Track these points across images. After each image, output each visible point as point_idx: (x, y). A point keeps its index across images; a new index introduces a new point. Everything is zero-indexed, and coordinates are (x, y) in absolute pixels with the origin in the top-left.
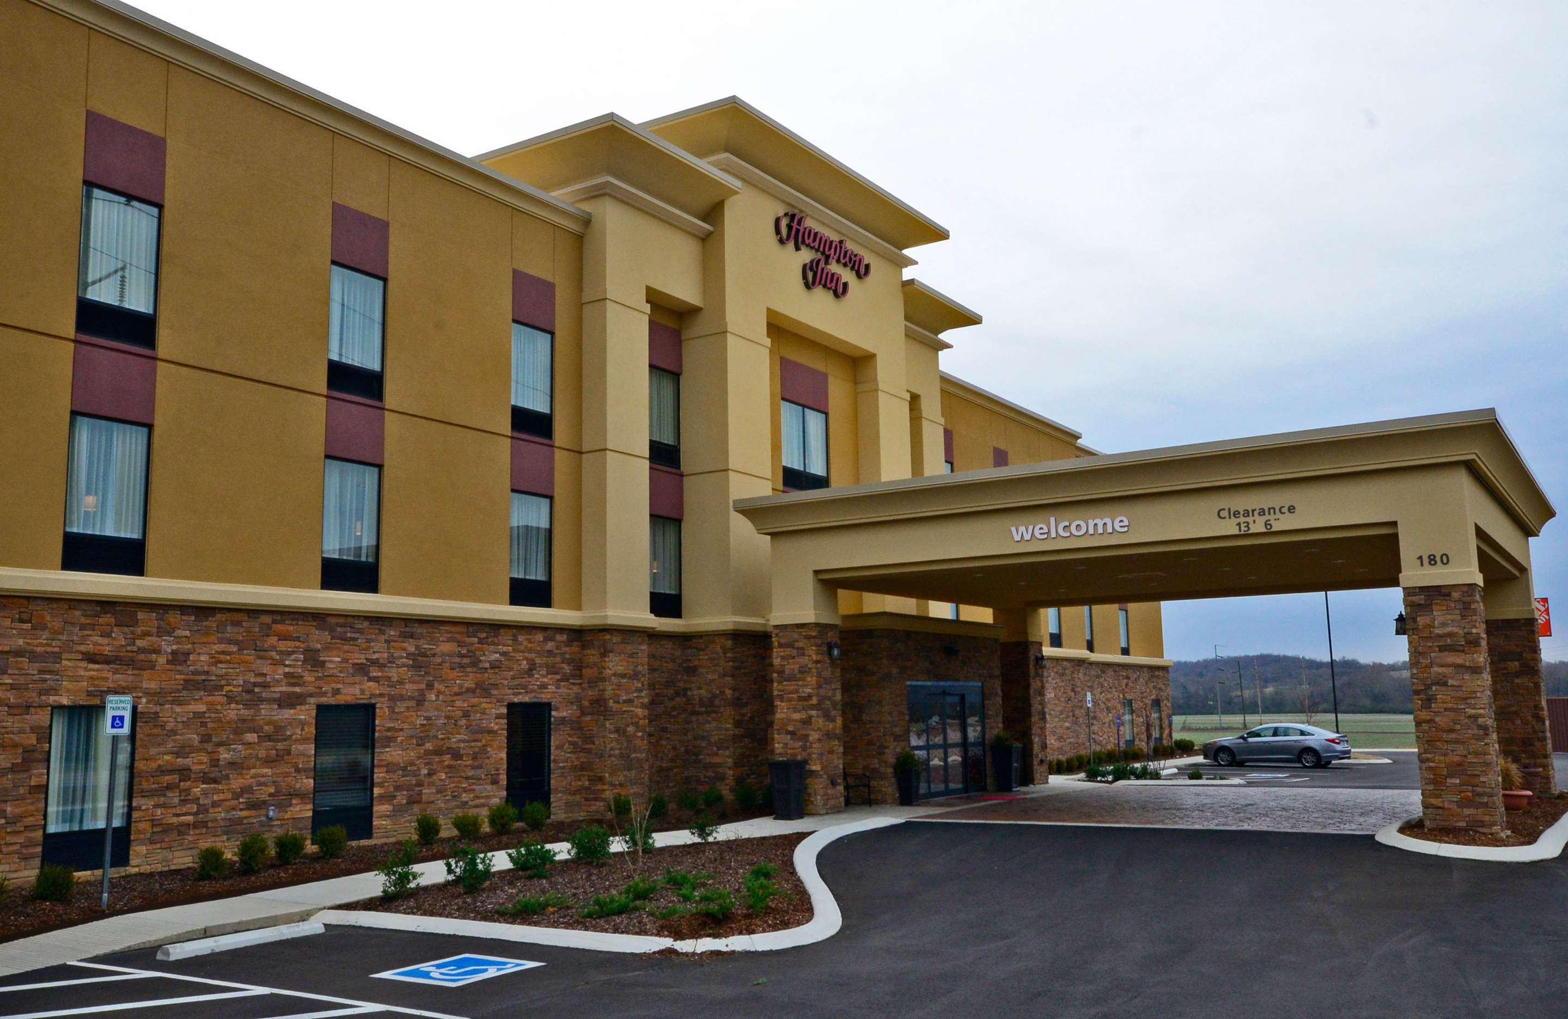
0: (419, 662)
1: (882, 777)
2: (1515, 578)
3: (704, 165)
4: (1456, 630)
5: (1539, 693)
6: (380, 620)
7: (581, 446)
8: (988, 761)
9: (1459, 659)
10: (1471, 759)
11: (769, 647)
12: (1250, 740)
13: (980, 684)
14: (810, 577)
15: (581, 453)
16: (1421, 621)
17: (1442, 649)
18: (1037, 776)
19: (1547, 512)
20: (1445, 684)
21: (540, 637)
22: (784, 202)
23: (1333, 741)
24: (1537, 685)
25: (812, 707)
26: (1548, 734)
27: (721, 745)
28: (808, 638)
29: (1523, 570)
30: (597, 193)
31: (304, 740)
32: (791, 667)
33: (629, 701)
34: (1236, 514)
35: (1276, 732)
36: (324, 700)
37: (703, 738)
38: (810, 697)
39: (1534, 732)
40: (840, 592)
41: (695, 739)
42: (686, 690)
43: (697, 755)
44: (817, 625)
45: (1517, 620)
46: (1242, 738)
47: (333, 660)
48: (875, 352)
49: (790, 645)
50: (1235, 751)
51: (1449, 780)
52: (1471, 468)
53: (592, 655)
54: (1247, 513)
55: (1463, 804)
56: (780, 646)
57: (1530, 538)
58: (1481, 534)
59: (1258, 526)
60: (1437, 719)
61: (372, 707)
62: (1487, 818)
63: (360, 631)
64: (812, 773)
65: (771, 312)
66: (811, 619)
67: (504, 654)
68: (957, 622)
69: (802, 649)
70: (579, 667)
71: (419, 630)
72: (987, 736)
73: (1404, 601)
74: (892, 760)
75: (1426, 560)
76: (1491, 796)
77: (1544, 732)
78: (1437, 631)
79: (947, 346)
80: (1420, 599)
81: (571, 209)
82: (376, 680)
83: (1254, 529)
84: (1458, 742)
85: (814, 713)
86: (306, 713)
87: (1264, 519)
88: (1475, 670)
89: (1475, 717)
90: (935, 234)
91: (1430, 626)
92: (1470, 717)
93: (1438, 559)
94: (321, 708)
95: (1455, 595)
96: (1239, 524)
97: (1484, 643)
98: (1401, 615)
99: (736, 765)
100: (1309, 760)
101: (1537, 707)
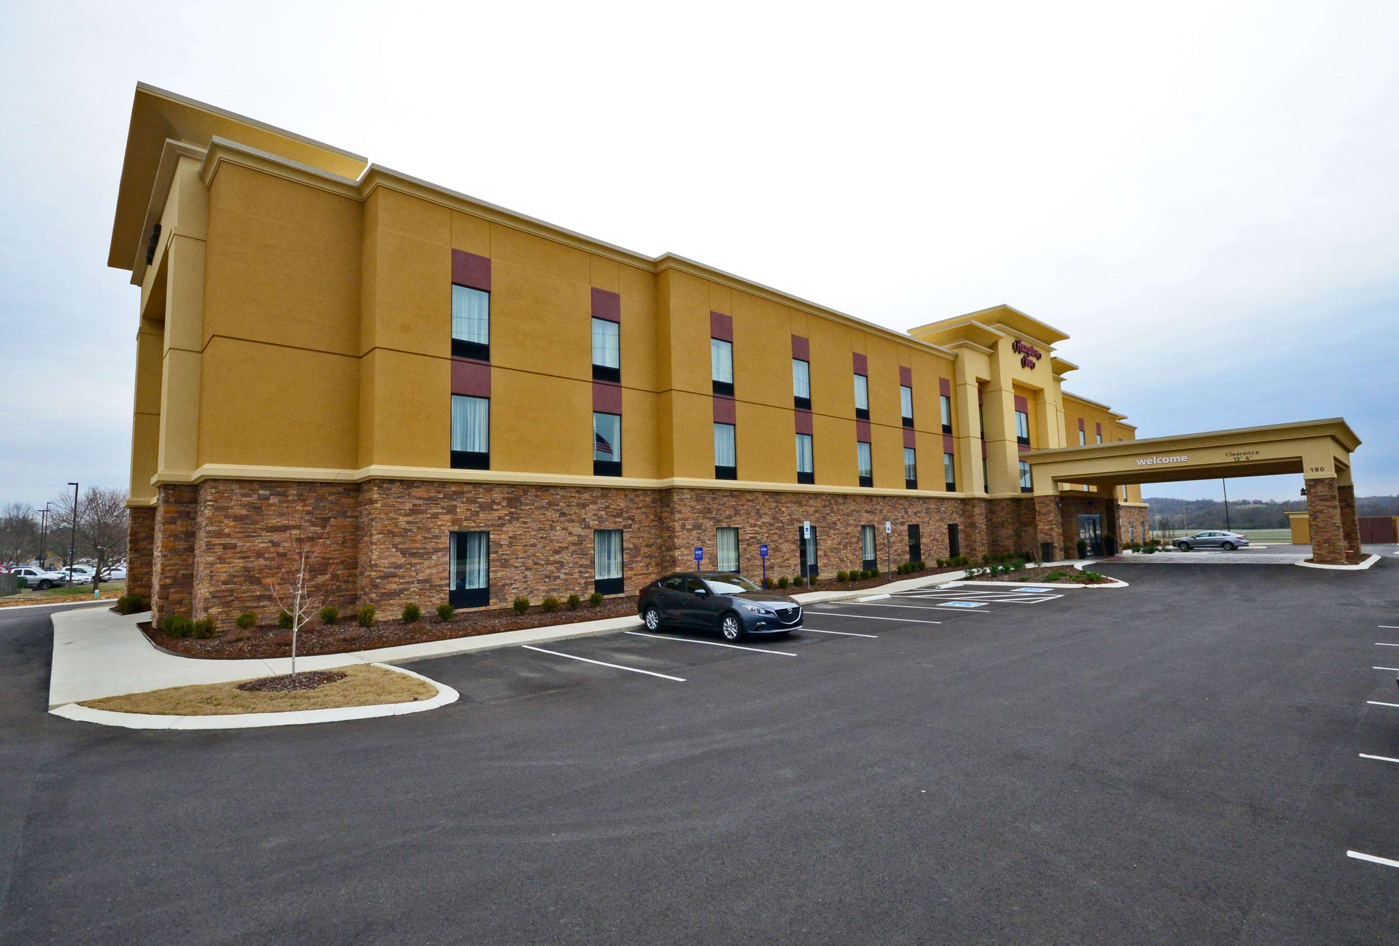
0: (928, 511)
1: (1073, 549)
2: (1343, 470)
3: (990, 329)
4: (1327, 494)
5: (1354, 515)
6: (919, 498)
7: (959, 435)
8: (1104, 544)
9: (1328, 504)
10: (1333, 537)
11: (1034, 504)
12: (1197, 538)
13: (1099, 515)
14: (1051, 478)
15: (959, 438)
16: (1312, 491)
17: (1322, 500)
18: (1119, 551)
19: (1358, 442)
20: (1322, 512)
21: (954, 502)
22: (1013, 336)
23: (1240, 538)
24: (1353, 512)
25: (1053, 524)
26: (1358, 531)
27: (1007, 538)
28: (1051, 500)
29: (1347, 467)
30: (961, 346)
31: (906, 536)
32: (1044, 510)
33: (981, 523)
34: (1234, 455)
35: (1210, 535)
36: (910, 523)
37: (1000, 536)
38: (1052, 521)
39: (1352, 530)
40: (1059, 483)
41: (997, 536)
42: (991, 519)
43: (997, 542)
44: (1053, 496)
45: (1345, 487)
46: (1193, 537)
47: (910, 511)
48: (1042, 387)
49: (1043, 503)
50: (1190, 543)
51: (1324, 545)
52: (1333, 438)
53: (969, 507)
54: (1238, 454)
55: (1329, 553)
56: (1039, 503)
57: (1350, 453)
58: (1335, 459)
59: (1243, 459)
60: (1319, 524)
61: (918, 525)
62: (1339, 557)
63: (914, 502)
64: (1055, 547)
65: (1013, 380)
66: (1052, 494)
67: (946, 508)
68: (1088, 492)
69: (1048, 504)
70: (964, 511)
71: (927, 501)
72: (1103, 534)
73: (1305, 484)
74: (1076, 543)
75: (1314, 469)
76: (1340, 549)
77: (1356, 530)
78: (1320, 494)
79: (1063, 380)
80: (1312, 483)
81: (950, 352)
82: (918, 517)
83: (1241, 460)
84: (1327, 531)
85: (1054, 526)
86: (905, 528)
87: (1246, 456)
88: (1335, 507)
89: (1335, 523)
90: (1062, 337)
91: (1316, 492)
92: (1333, 523)
93: (1319, 469)
94: (909, 526)
95: (1326, 481)
96: (1235, 458)
97: (1338, 498)
98: (1303, 489)
99: (1014, 545)
100: (1228, 547)
101: (1354, 520)
